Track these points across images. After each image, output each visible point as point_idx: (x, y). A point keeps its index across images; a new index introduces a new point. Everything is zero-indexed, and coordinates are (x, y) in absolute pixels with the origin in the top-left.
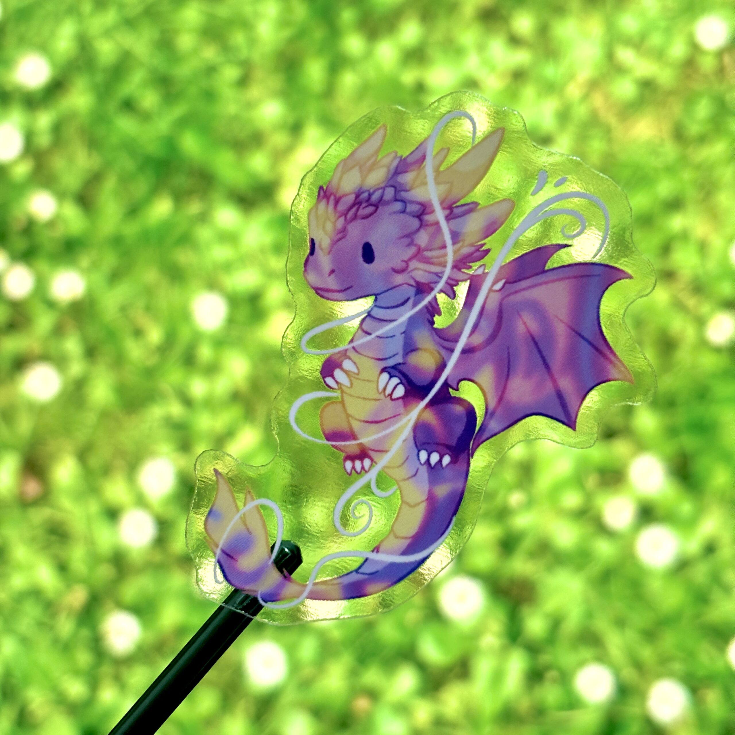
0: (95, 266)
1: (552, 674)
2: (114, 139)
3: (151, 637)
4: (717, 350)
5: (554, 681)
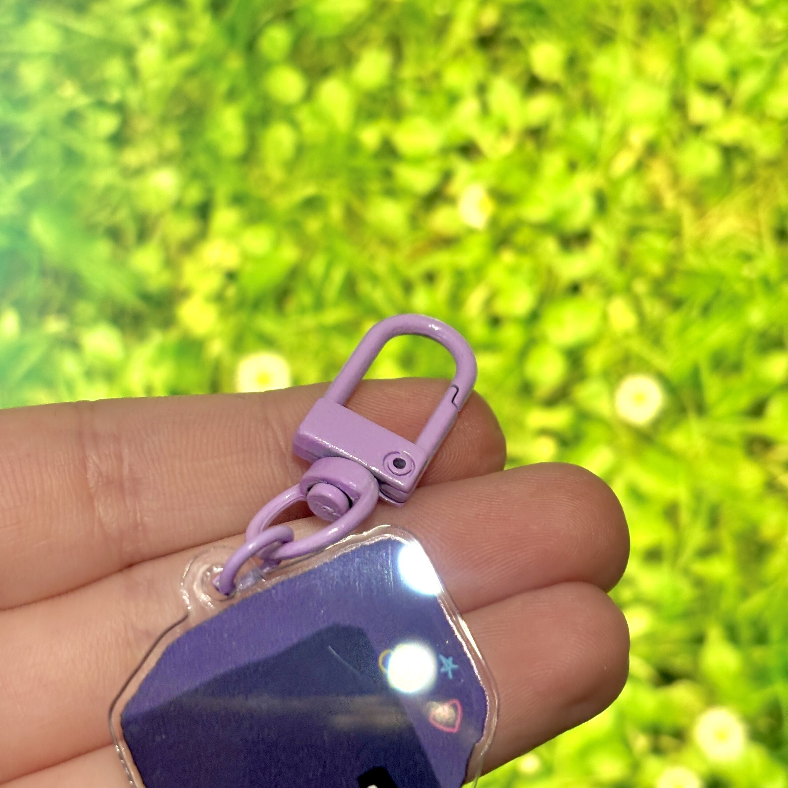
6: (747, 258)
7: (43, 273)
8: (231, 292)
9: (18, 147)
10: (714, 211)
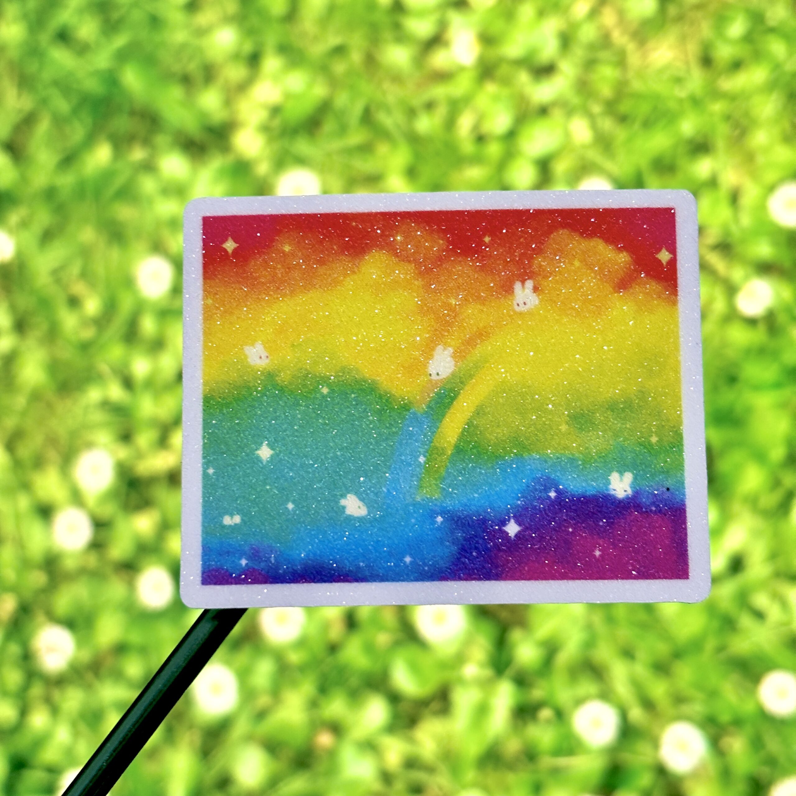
0: (24, 224)
1: (546, 713)
2: (47, 75)
3: (85, 655)
4: (752, 322)
5: (548, 722)
6: (678, 80)
7: (133, 113)
8: (276, 122)
9: (115, 15)
10: (651, 44)
